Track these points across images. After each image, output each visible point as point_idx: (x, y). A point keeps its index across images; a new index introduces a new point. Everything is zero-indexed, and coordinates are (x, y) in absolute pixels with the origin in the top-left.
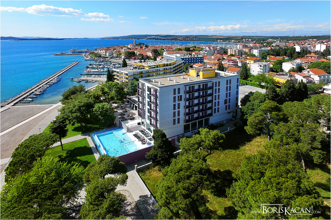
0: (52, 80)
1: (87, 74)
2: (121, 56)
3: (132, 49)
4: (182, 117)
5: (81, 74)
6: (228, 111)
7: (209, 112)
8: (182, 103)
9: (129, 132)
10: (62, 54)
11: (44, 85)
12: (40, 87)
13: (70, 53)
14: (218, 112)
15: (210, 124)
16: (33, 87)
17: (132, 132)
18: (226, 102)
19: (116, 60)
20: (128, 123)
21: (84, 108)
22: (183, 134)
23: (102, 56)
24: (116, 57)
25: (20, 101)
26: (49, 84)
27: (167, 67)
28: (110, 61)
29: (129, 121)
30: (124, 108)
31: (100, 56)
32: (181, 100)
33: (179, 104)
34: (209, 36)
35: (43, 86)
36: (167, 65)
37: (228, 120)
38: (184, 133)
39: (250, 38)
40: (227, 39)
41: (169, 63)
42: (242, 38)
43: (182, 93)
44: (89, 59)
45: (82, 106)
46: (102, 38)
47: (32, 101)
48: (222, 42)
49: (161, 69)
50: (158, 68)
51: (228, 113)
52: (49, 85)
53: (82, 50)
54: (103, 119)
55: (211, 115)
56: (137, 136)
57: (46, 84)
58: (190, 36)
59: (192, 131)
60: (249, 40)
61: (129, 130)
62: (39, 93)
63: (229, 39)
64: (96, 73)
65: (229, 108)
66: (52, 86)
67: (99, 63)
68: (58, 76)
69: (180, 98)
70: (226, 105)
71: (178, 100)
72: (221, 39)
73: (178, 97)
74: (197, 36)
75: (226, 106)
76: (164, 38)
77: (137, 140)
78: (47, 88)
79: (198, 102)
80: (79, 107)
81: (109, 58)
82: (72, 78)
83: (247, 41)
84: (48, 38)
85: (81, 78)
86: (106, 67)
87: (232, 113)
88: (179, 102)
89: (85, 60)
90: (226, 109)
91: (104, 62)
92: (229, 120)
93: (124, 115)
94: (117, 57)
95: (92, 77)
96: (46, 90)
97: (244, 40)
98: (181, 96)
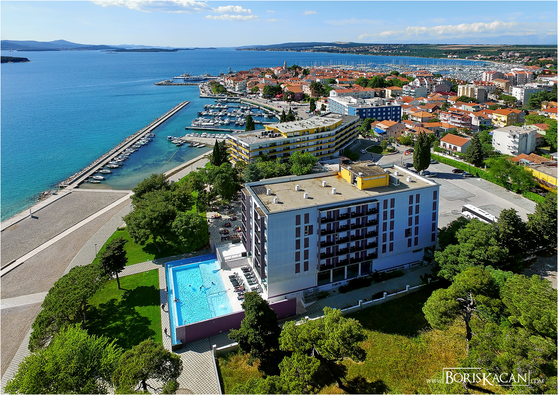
0: (140, 139)
1: (196, 129)
2: (258, 92)
3: (280, 78)
4: (313, 260)
5: (187, 129)
6: (413, 247)
7: (370, 251)
8: (314, 238)
9: (224, 269)
10: (169, 83)
11: (126, 149)
12: (121, 153)
13: (182, 82)
14: (391, 249)
15: (374, 271)
16: (111, 153)
17: (229, 269)
18: (408, 233)
19: (248, 100)
20: (227, 249)
21: (157, 222)
22: (316, 287)
23: (229, 90)
24: (249, 93)
25: (87, 178)
26: (134, 146)
27: (323, 134)
28: (239, 101)
29: (231, 245)
30: (233, 212)
31: (224, 91)
32: (311, 232)
33: (307, 240)
34: (432, 46)
35: (125, 151)
36: (323, 130)
37: (415, 264)
38: (318, 285)
39: (518, 51)
40: (468, 52)
41: (326, 125)
42: (501, 50)
43: (313, 222)
44: (206, 96)
45: (155, 219)
46: (238, 49)
47: (104, 179)
48: (457, 58)
49: (311, 136)
50: (306, 136)
51: (414, 252)
52: (134, 148)
53: (199, 77)
54: (186, 241)
55: (374, 256)
56: (235, 280)
57: (131, 146)
58: (393, 45)
59: (334, 281)
60: (516, 54)
61: (225, 266)
62: (116, 166)
63: (472, 51)
64: (210, 129)
65: (416, 243)
66: (138, 150)
67: (219, 105)
68: (151, 131)
69: (310, 230)
70: (409, 238)
71: (306, 233)
72: (455, 52)
73: (306, 227)
74: (407, 45)
75: (410, 241)
76: (345, 49)
77: (233, 288)
78: (130, 155)
79: (346, 236)
80: (151, 219)
81: (238, 95)
82: (170, 138)
83: (511, 56)
84: (155, 49)
85: (183, 138)
86: (229, 114)
87: (423, 251)
88: (306, 237)
89: (200, 97)
90: (409, 245)
91: (229, 102)
92: (417, 264)
93: (230, 226)
94: (252, 94)
95: (202, 136)
96: (127, 158)
97: (504, 54)
98: (311, 227)
